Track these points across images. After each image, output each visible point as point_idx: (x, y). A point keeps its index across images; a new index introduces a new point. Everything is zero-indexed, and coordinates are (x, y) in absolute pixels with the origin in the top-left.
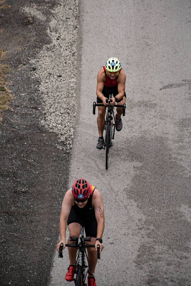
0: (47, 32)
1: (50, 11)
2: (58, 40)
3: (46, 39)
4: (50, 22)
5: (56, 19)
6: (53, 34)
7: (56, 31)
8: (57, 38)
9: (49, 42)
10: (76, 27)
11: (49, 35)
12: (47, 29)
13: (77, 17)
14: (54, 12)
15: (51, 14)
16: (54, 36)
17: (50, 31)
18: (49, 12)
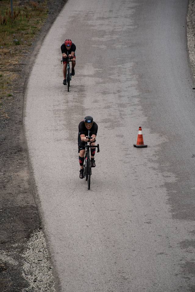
0: (22, 276)
1: (20, 255)
2: (35, 282)
3: (23, 282)
4: (23, 265)
5: (28, 262)
6: (29, 276)
7: (31, 274)
8: (34, 280)
9: (27, 285)
10: (50, 268)
11: (25, 278)
12: (22, 273)
13: (49, 258)
14: (25, 256)
15: (22, 258)
16: (30, 279)
17: (26, 274)
18: (20, 257)
